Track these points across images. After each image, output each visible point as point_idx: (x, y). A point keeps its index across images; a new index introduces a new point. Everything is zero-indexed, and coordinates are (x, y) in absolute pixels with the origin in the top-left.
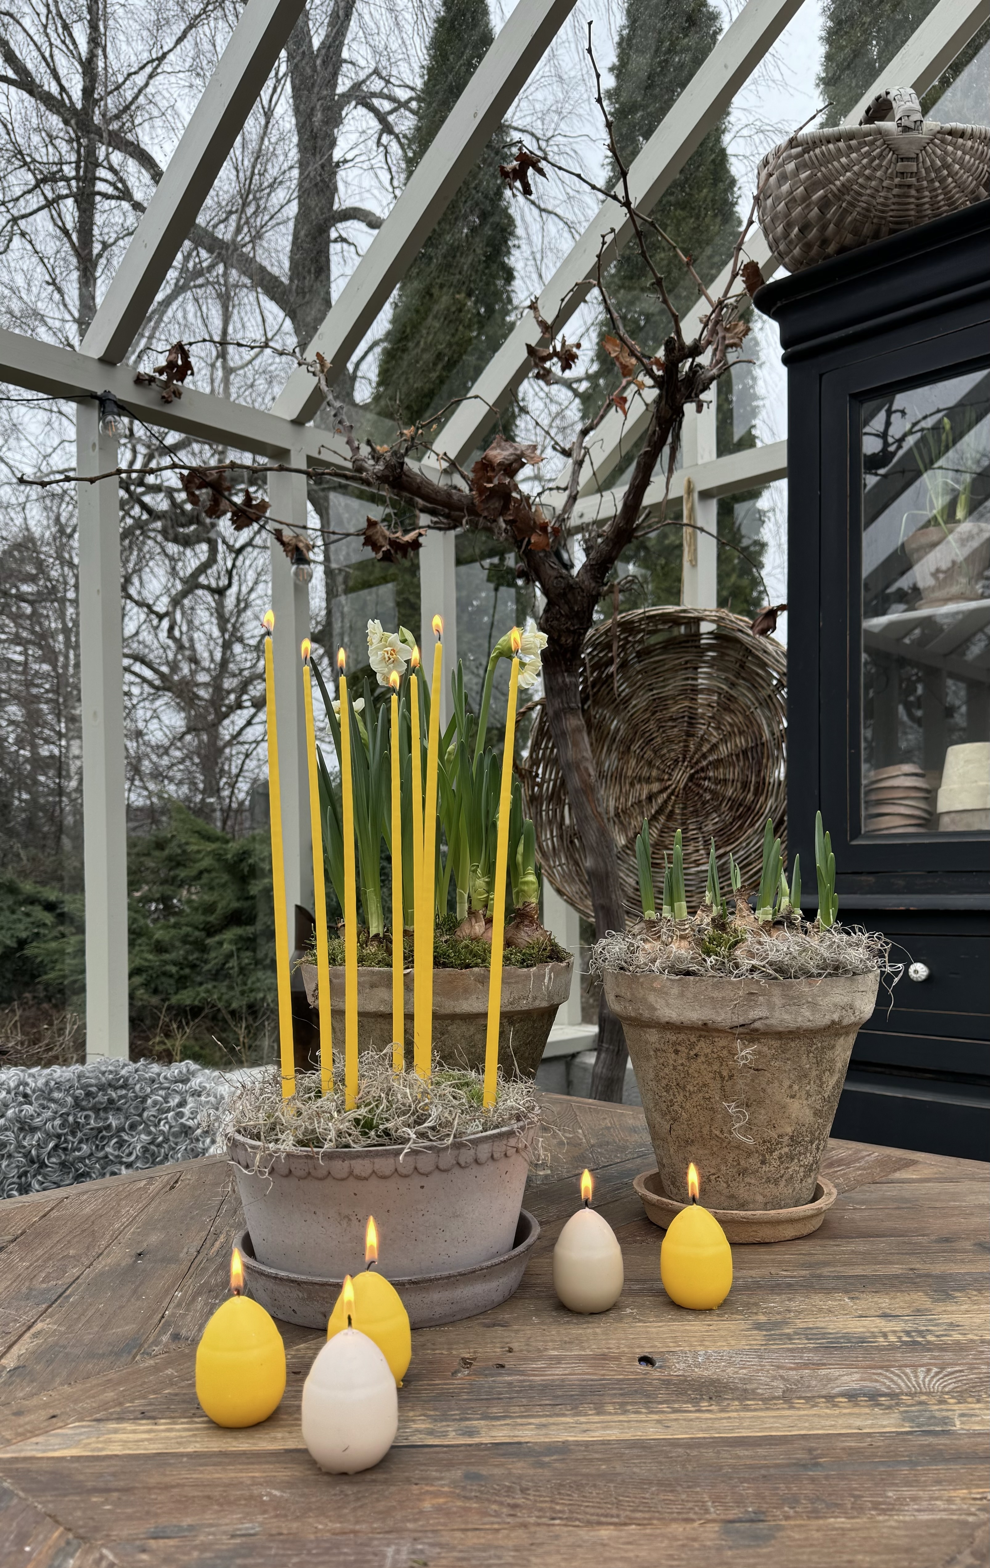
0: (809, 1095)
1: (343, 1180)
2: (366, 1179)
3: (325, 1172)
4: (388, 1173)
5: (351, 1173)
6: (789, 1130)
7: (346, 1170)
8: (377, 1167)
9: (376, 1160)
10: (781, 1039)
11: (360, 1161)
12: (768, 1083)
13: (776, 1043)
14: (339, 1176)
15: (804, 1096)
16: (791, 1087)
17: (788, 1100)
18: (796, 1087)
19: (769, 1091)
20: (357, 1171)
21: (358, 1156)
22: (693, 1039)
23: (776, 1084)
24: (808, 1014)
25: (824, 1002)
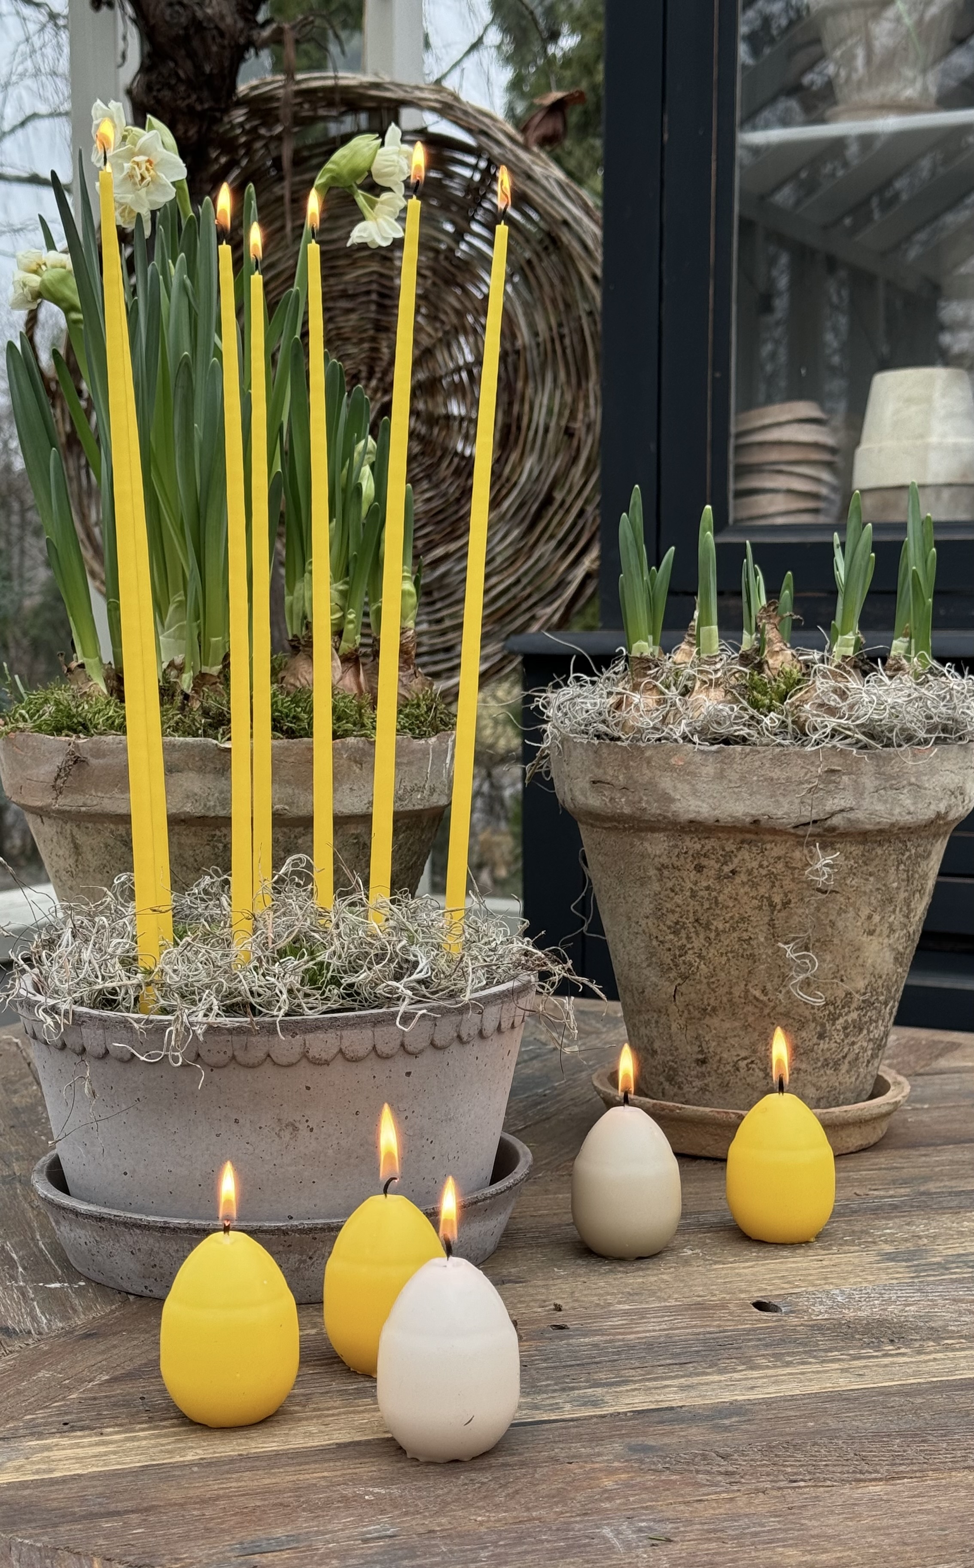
0: (892, 930)
6: (861, 984)
10: (864, 843)
12: (841, 912)
13: (856, 850)
15: (886, 932)
16: (870, 917)
17: (865, 938)
18: (877, 918)
19: (840, 924)
22: (730, 846)
23: (851, 914)
24: (908, 802)
25: (931, 783)
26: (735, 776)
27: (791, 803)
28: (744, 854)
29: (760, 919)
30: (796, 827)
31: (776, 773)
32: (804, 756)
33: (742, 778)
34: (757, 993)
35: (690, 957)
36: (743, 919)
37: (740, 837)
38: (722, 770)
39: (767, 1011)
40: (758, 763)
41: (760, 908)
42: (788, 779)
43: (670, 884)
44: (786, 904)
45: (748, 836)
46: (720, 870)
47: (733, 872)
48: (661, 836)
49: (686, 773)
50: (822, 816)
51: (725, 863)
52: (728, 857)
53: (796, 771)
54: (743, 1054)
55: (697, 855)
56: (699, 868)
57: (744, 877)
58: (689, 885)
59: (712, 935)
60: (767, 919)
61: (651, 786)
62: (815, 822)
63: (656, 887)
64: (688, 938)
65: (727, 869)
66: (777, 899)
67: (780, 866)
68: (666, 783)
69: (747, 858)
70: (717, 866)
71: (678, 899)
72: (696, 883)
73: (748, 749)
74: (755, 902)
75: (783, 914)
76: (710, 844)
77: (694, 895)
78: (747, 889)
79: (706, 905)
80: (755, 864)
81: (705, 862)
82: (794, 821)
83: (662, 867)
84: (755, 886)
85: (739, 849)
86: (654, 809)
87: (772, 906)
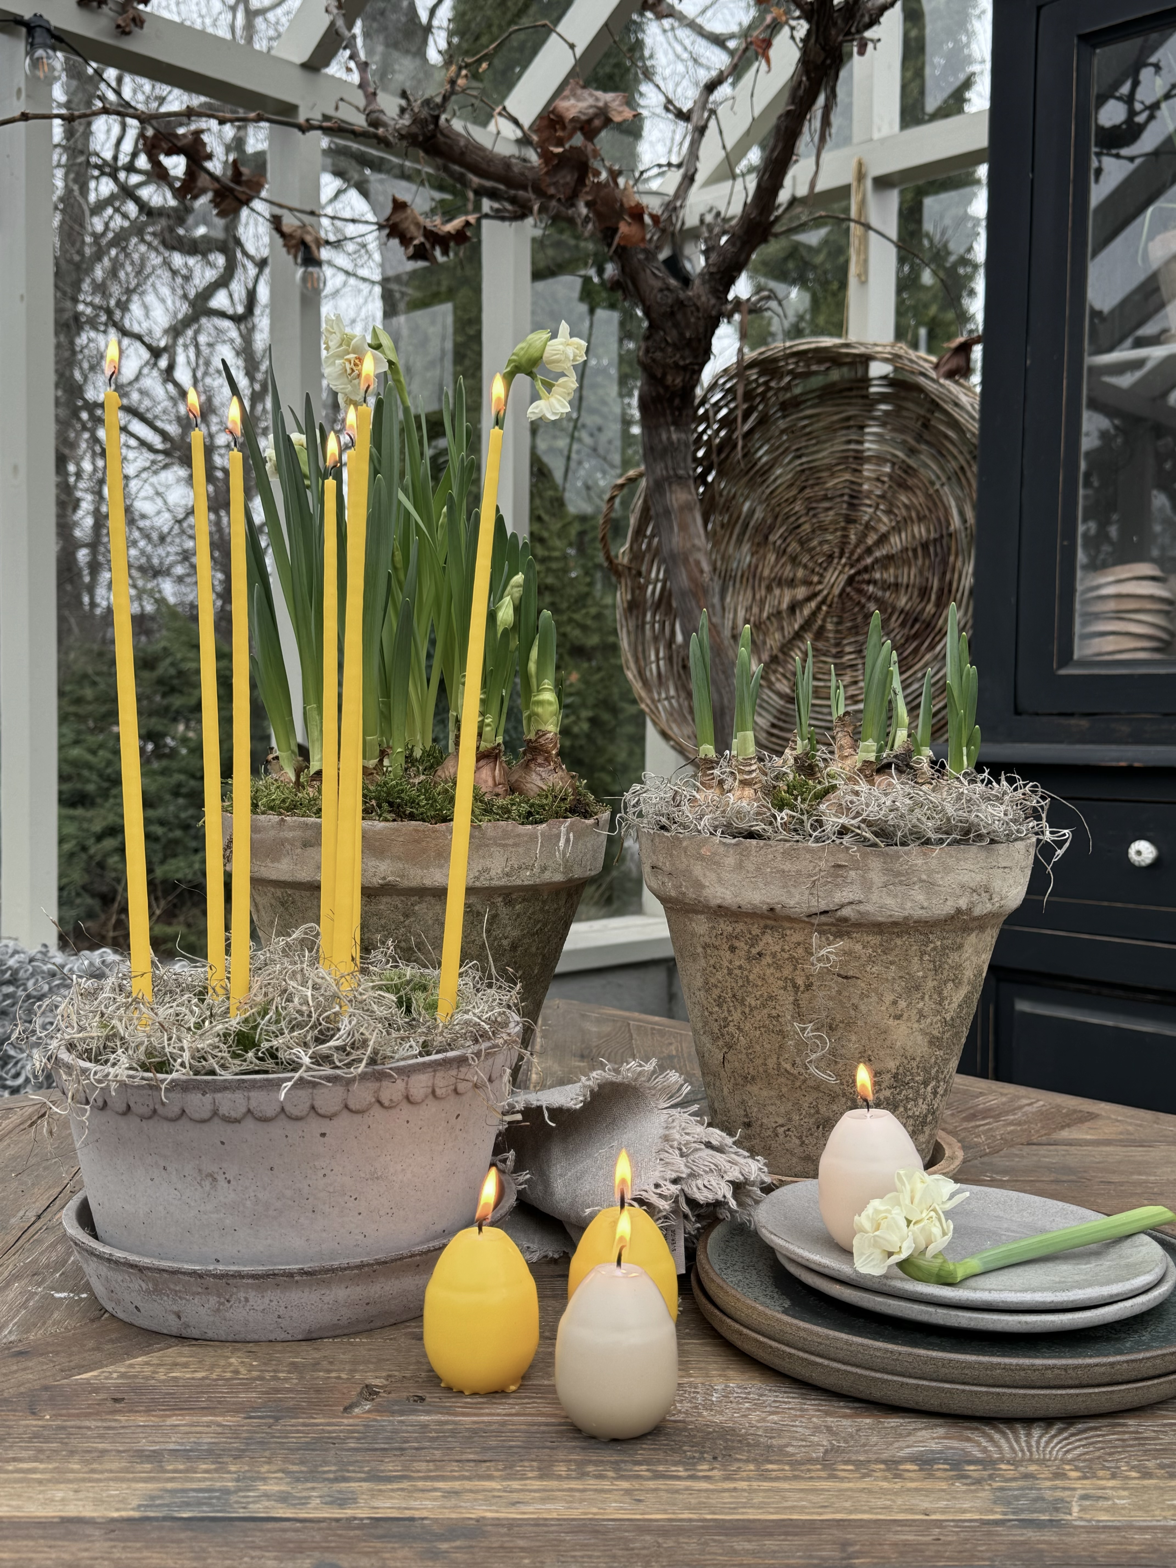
0: (922, 1015)
1: (203, 1121)
2: (237, 1121)
3: (177, 1110)
4: (270, 1113)
5: (215, 1113)
7: (209, 1107)
8: (253, 1104)
9: (252, 1094)
10: (882, 933)
11: (228, 1095)
12: (863, 996)
13: (875, 940)
14: (196, 1116)
15: (914, 1017)
16: (895, 1003)
17: (891, 1022)
18: (903, 1004)
19: (863, 1007)
20: (224, 1110)
21: (226, 1087)
22: (756, 931)
23: (874, 999)
24: (921, 897)
25: (947, 881)
26: (751, 867)
27: (802, 894)
28: (768, 938)
29: (786, 999)
30: (809, 916)
31: (787, 866)
32: (809, 850)
33: (758, 869)
34: (788, 1066)
35: (731, 1029)
36: (771, 998)
37: (762, 923)
38: (741, 861)
39: (798, 1084)
40: (771, 856)
41: (785, 988)
42: (798, 872)
43: (712, 962)
44: (808, 987)
45: (769, 922)
46: (749, 952)
47: (760, 954)
48: (702, 918)
49: (713, 862)
50: (832, 907)
51: (752, 946)
52: (754, 941)
53: (804, 864)
54: (781, 1121)
55: (730, 937)
56: (733, 949)
57: (769, 960)
58: (726, 964)
59: (747, 1010)
60: (791, 999)
61: (687, 873)
62: (825, 912)
63: (703, 962)
64: (729, 1011)
65: (754, 951)
66: (800, 981)
67: (801, 950)
68: (698, 870)
69: (769, 942)
70: (746, 948)
71: (719, 976)
72: (731, 962)
73: (762, 843)
74: (781, 983)
75: (807, 995)
76: (740, 927)
77: (730, 973)
78: (772, 970)
79: (740, 983)
80: (777, 948)
81: (737, 944)
82: (804, 909)
83: (706, 946)
84: (779, 968)
85: (763, 933)
86: (691, 894)
87: (796, 987)
